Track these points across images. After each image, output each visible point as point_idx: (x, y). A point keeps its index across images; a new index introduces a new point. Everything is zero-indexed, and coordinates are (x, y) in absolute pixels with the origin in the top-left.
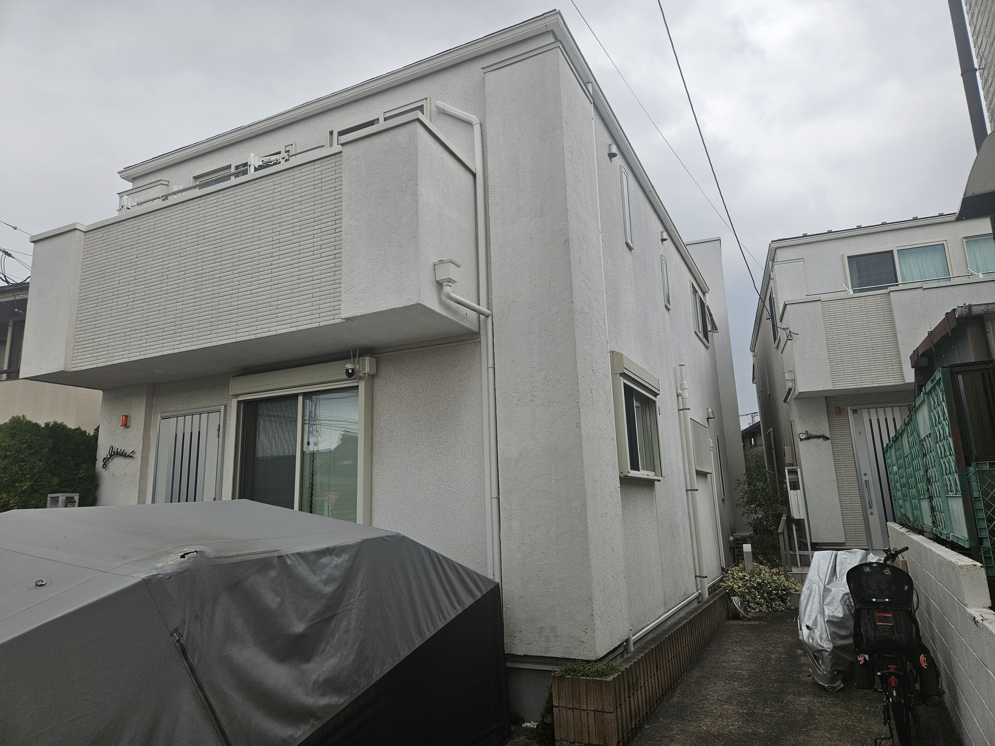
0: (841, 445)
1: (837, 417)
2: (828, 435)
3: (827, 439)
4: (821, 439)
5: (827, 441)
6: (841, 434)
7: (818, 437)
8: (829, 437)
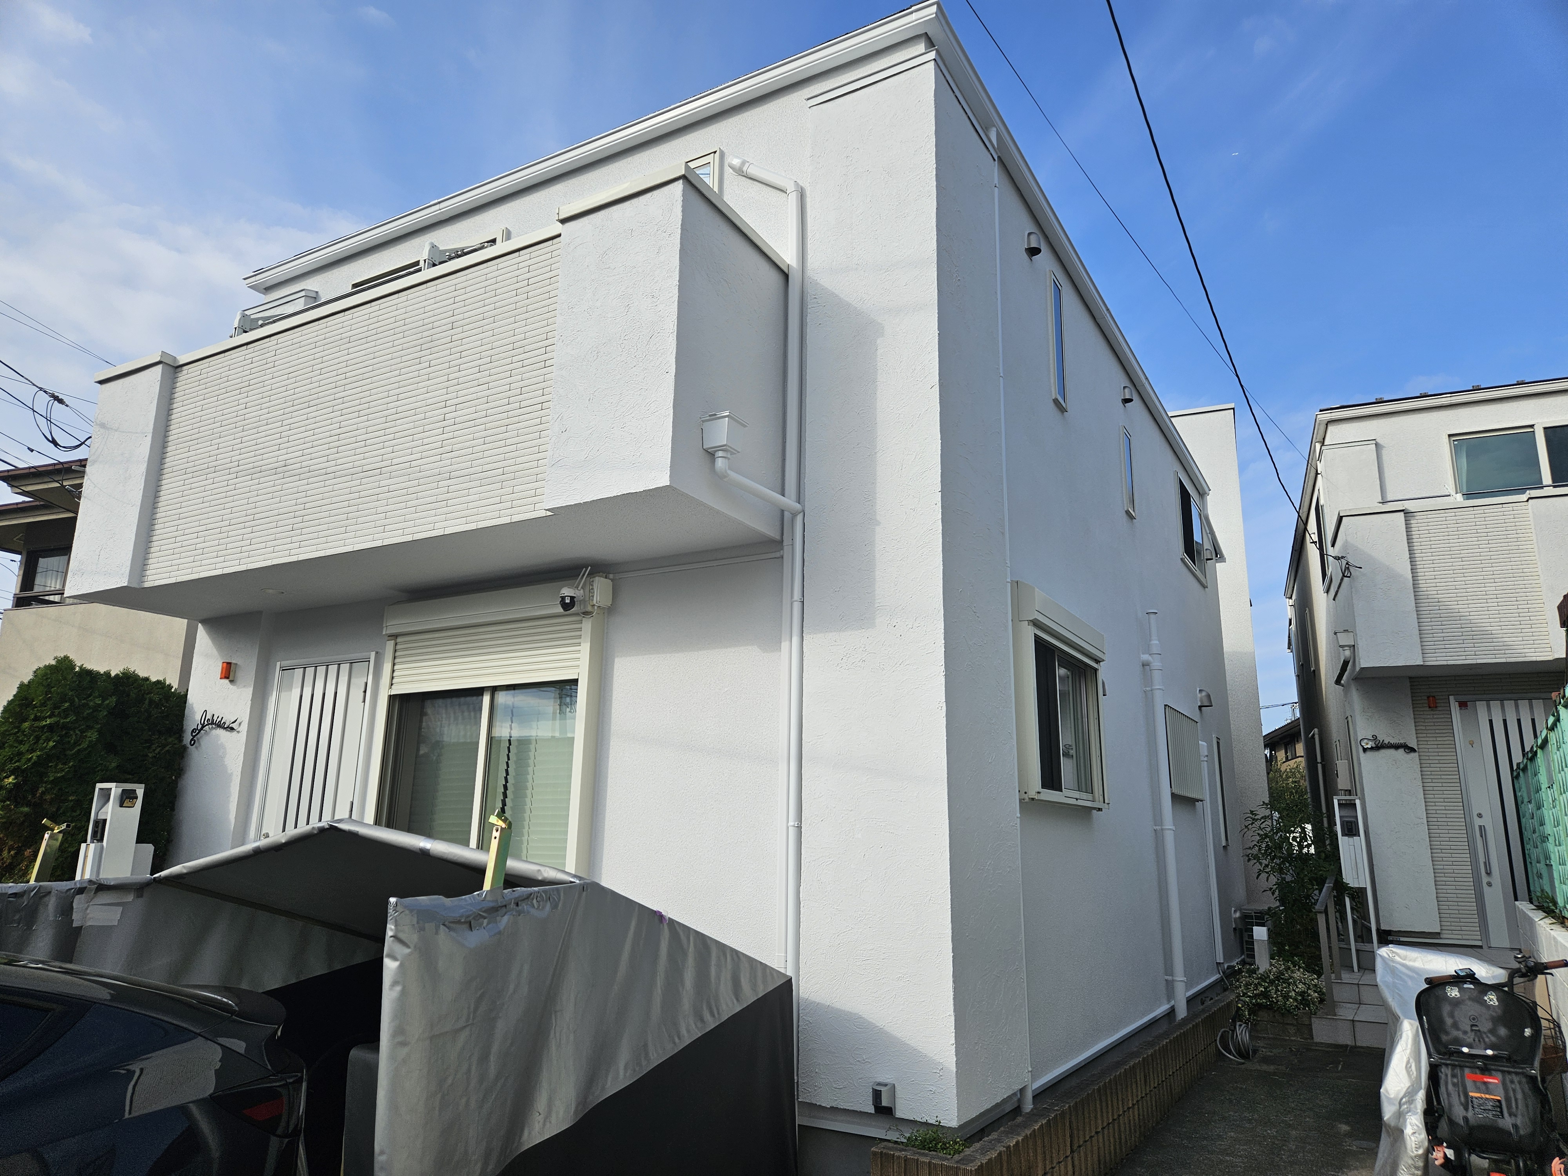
0: (1437, 761)
1: (1432, 713)
2: (1413, 744)
3: (1412, 750)
4: (1401, 751)
5: (1413, 755)
6: (1436, 743)
7: (1397, 747)
8: (1416, 748)
